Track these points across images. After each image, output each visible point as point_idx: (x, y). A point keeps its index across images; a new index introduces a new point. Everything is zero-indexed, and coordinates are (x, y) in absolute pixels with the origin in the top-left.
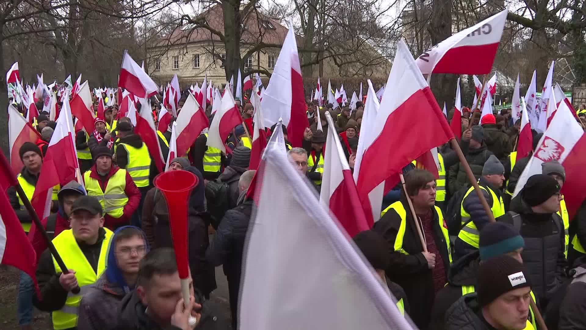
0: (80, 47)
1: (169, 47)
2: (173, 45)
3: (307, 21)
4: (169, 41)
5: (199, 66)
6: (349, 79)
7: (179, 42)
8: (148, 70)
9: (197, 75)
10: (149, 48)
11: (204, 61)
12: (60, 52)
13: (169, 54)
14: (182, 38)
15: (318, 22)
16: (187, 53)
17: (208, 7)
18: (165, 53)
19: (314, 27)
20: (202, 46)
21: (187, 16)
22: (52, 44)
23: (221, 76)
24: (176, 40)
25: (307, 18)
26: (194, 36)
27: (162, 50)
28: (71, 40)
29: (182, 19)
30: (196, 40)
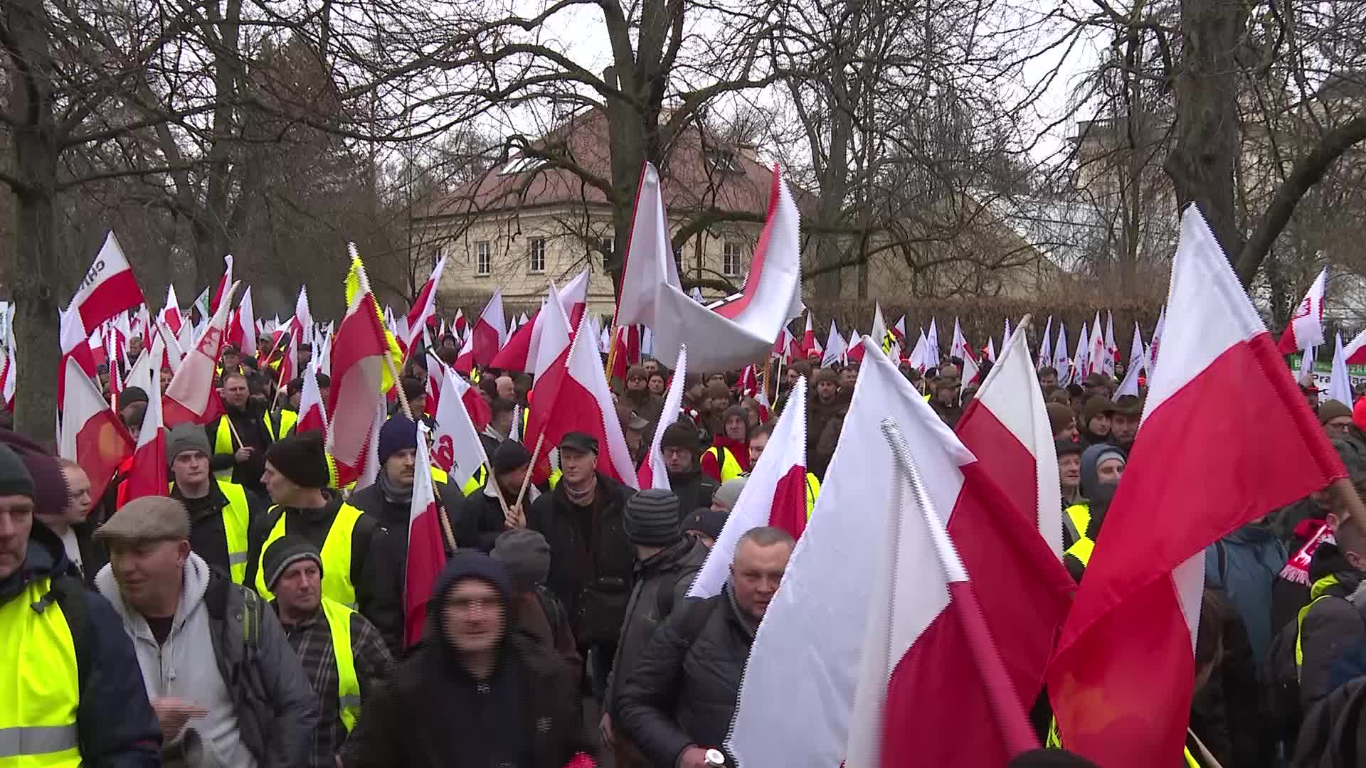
0: (239, 216)
1: (472, 217)
2: (483, 212)
3: (827, 152)
4: (472, 202)
5: (542, 268)
6: (940, 304)
7: (499, 205)
8: (416, 276)
9: (539, 291)
10: (419, 220)
11: (558, 254)
12: (185, 226)
13: (472, 235)
14: (505, 195)
15: (855, 154)
16: (520, 233)
17: (570, 116)
18: (461, 233)
19: (845, 169)
20: (554, 218)
21: (520, 137)
22: (167, 205)
23: (605, 296)
24: (489, 199)
25: (826, 144)
26: (535, 189)
27: (452, 225)
28: (217, 196)
29: (508, 145)
30: (539, 201)
